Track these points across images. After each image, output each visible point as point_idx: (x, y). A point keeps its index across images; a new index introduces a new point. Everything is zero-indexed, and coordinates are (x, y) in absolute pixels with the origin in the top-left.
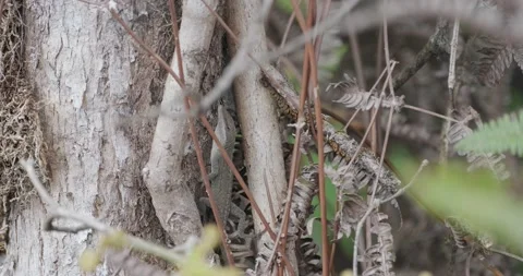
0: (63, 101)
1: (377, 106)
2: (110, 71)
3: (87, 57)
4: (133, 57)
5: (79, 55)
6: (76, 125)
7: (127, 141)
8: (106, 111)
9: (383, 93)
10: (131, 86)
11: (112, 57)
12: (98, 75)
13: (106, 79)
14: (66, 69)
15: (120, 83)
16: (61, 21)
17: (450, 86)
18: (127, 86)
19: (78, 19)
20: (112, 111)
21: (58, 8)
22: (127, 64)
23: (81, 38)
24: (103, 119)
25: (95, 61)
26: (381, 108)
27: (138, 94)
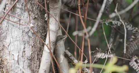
0: (11, 59)
1: (107, 57)
2: (26, 49)
3: (19, 45)
4: (33, 44)
5: (16, 45)
6: (15, 67)
7: (30, 71)
8: (24, 62)
9: (109, 53)
10: (32, 54)
11: (26, 44)
12: (22, 50)
13: (24, 52)
14: (12, 49)
15: (29, 52)
16: (10, 34)
17: (125, 53)
18: (31, 54)
19: (16, 33)
20: (26, 61)
21: (10, 30)
22: (31, 47)
23: (17, 39)
24: (23, 64)
25: (21, 46)
26: (108, 58)
27: (34, 56)
